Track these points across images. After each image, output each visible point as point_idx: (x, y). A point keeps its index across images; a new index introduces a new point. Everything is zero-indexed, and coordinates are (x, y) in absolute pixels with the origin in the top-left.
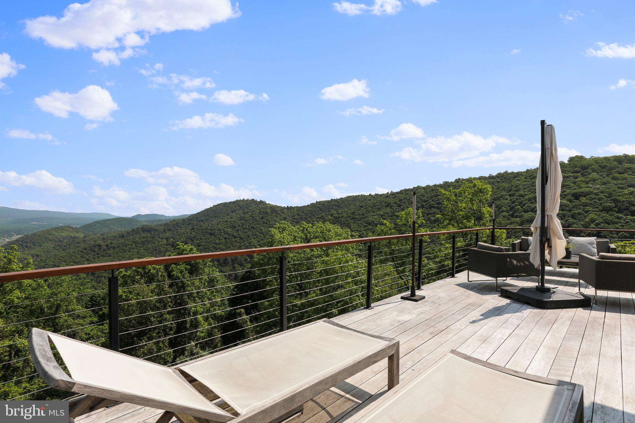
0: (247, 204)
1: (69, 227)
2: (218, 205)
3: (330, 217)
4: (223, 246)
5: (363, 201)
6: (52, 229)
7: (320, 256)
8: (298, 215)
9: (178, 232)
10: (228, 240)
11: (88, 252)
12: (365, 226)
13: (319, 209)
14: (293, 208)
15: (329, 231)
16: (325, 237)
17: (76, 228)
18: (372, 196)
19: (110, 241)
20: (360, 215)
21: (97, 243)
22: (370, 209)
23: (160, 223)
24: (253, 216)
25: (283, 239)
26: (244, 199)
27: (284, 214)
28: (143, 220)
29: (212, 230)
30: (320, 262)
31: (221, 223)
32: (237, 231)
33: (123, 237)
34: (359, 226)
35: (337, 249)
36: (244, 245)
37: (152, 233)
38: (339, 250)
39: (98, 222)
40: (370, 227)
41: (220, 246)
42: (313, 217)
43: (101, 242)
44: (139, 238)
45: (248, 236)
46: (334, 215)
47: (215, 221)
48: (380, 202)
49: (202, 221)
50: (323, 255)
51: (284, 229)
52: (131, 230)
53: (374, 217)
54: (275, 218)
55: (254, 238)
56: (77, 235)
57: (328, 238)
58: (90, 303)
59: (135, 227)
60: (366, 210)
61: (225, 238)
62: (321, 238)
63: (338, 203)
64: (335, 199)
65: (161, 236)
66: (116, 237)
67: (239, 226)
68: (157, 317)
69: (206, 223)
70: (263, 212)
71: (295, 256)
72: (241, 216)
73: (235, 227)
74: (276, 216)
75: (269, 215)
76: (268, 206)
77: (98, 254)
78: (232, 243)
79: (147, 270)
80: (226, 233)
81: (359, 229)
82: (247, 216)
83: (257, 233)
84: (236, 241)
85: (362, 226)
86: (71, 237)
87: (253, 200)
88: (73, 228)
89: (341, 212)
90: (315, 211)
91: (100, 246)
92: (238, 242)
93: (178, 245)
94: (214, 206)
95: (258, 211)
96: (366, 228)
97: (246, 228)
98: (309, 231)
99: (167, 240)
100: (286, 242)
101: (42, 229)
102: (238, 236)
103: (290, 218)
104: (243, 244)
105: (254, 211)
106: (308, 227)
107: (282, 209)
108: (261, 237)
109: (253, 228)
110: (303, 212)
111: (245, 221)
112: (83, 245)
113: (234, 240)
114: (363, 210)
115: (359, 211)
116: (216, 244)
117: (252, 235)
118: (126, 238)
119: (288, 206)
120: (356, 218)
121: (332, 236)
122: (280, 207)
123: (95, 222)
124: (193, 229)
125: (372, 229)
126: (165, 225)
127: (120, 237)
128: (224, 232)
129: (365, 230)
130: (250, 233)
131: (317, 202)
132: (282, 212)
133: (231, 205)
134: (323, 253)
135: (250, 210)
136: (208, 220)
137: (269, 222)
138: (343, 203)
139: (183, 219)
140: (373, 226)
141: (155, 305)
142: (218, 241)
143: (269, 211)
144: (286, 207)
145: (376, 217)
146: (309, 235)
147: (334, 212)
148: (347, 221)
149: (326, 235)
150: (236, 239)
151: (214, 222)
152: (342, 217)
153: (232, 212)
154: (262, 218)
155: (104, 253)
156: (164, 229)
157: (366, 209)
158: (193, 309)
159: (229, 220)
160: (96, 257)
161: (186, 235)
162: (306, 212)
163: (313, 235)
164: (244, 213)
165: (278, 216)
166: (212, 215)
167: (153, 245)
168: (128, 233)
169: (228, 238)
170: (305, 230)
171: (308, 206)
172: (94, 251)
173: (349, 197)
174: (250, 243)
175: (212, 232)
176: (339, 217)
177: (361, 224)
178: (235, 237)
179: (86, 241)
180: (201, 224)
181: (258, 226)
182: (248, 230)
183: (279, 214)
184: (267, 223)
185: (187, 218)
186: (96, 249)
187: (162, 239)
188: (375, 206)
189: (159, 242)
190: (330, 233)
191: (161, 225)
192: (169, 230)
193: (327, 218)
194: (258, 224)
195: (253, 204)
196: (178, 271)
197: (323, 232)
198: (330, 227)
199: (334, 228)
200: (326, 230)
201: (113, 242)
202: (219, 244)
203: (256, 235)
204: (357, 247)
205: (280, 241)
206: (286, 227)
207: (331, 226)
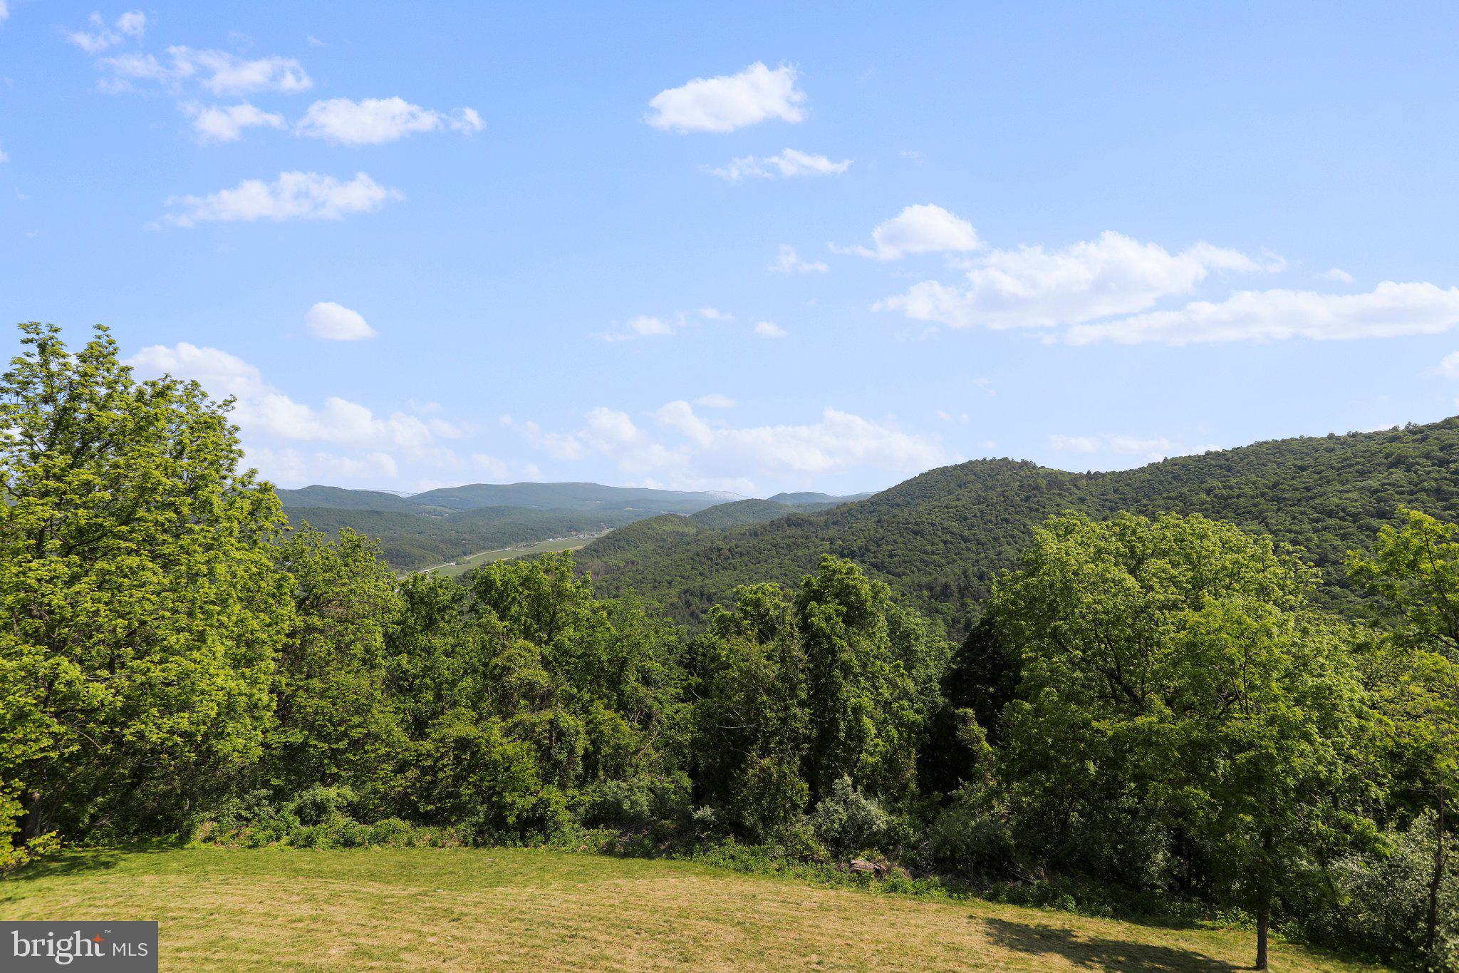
0: (992, 470)
1: (674, 516)
2: (930, 473)
3: (1203, 496)
4: (942, 557)
5: (1308, 455)
6: (651, 519)
7: (1174, 606)
8: (1115, 492)
9: (851, 527)
10: (951, 546)
11: (702, 559)
12: (1317, 521)
13: (1174, 478)
14: (1103, 475)
15: (1203, 537)
16: (1190, 554)
17: (685, 517)
18: (1338, 438)
19: (734, 542)
20: (1297, 489)
21: (714, 545)
22: (1331, 474)
23: (818, 510)
24: (1006, 494)
25: (1067, 554)
26: (984, 459)
27: (1079, 489)
28: (789, 503)
29: (918, 525)
30: (1172, 623)
31: (936, 510)
32: (971, 527)
33: (756, 534)
34: (1294, 518)
35: (1228, 587)
36: (986, 557)
37: (805, 528)
38: (1237, 591)
39: (716, 508)
40: (1330, 522)
41: (935, 557)
42: (1156, 496)
43: (721, 544)
44: (783, 538)
45: (995, 539)
46: (1217, 491)
47: (923, 507)
48: (1367, 454)
49: (898, 505)
50: (1184, 602)
51: (1069, 530)
52: (768, 523)
53: (1347, 495)
54: (1058, 499)
55: (1009, 544)
56: (686, 530)
57: (1199, 558)
58: (687, 656)
59: (775, 518)
60: (1317, 477)
61: (945, 542)
62: (1178, 554)
63: (1227, 460)
64: (1217, 453)
65: (820, 535)
66: (745, 534)
67: (975, 516)
68: (778, 710)
69: (906, 511)
70: (1030, 485)
71: (1100, 602)
72: (979, 496)
73: (966, 519)
74: (1060, 494)
75: (1043, 493)
76: (1042, 471)
77: (717, 564)
78: (959, 553)
79: (762, 610)
80: (946, 530)
81: (1294, 527)
82: (992, 495)
83: (1016, 532)
84: (968, 549)
85: (1306, 520)
86: (678, 533)
87: (1005, 459)
88: (680, 518)
89: (1237, 483)
90: (1161, 482)
91: (719, 550)
92: (973, 552)
93: (825, 560)
94: (922, 475)
95: (1018, 483)
96: (1319, 526)
97: (990, 521)
98: (1141, 534)
99: (831, 543)
100: (1073, 561)
101: (640, 519)
102: (972, 538)
103: (1095, 499)
104: (983, 555)
105: (1007, 485)
106: (1138, 524)
107: (1075, 479)
108: (1024, 541)
109: (1007, 521)
110: (1128, 485)
111: (988, 506)
112: (694, 548)
113: (963, 545)
114: (1307, 478)
115: (1293, 479)
116: (926, 552)
117: (1004, 537)
118: (760, 537)
119: (1089, 472)
120: (1285, 499)
121: (1213, 552)
122: (1069, 473)
123: (711, 508)
124: (879, 521)
125: (1341, 528)
126: (828, 513)
127: (751, 535)
128: (943, 529)
129: (1316, 531)
130: (1000, 532)
131: (1166, 460)
132: (1075, 486)
133: (958, 472)
134: (1183, 598)
135: (998, 481)
136: (909, 503)
137: (1044, 508)
138: (1241, 460)
139: (860, 502)
140: (1343, 519)
141: (773, 685)
142: (929, 548)
143: (1043, 483)
144: (1085, 473)
145: (1354, 495)
146: (1139, 545)
147: (1216, 483)
148: (1255, 506)
149: (1191, 548)
150: (968, 545)
151: (921, 508)
152: (1239, 496)
153: (960, 486)
154: (1027, 499)
155: (726, 564)
156: (826, 522)
157: (1318, 473)
158: (853, 700)
159: (954, 504)
160: (714, 569)
161: (866, 533)
162: (1138, 484)
163: (1151, 546)
164: (986, 488)
165: (1064, 493)
166: (917, 494)
167: (806, 551)
168: (764, 527)
169: (951, 543)
170: (1129, 532)
171: (1142, 470)
172: (711, 560)
173: (1260, 445)
174: (1000, 554)
175: (917, 528)
176: (1230, 497)
177: (1302, 513)
178: (966, 540)
179: (698, 540)
180: (896, 511)
181: (1017, 517)
182: (995, 525)
183: (1068, 490)
184: (1037, 510)
185: (868, 501)
186: (714, 556)
187: (823, 540)
188: (1350, 466)
189: (816, 546)
190: (1206, 543)
191: (820, 514)
192: (835, 523)
193: (1194, 499)
194: (1017, 513)
195: (1005, 469)
196: (822, 615)
197: (1183, 541)
198: (1205, 526)
199: (1216, 528)
200: (1192, 534)
201: (740, 544)
202: (933, 553)
203: (1012, 537)
204: (1297, 587)
205: (1058, 560)
206: (1075, 525)
207: (1208, 525)
